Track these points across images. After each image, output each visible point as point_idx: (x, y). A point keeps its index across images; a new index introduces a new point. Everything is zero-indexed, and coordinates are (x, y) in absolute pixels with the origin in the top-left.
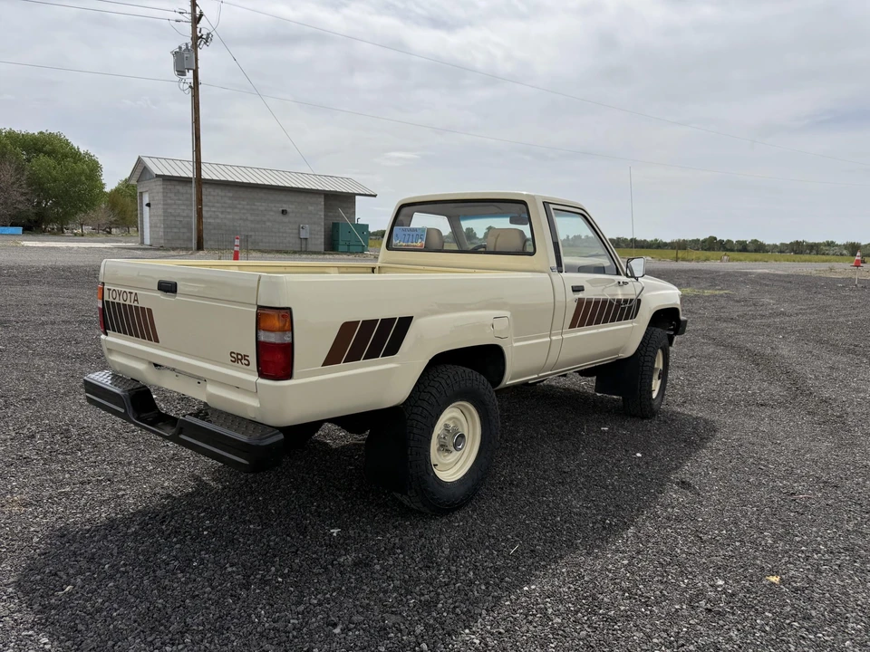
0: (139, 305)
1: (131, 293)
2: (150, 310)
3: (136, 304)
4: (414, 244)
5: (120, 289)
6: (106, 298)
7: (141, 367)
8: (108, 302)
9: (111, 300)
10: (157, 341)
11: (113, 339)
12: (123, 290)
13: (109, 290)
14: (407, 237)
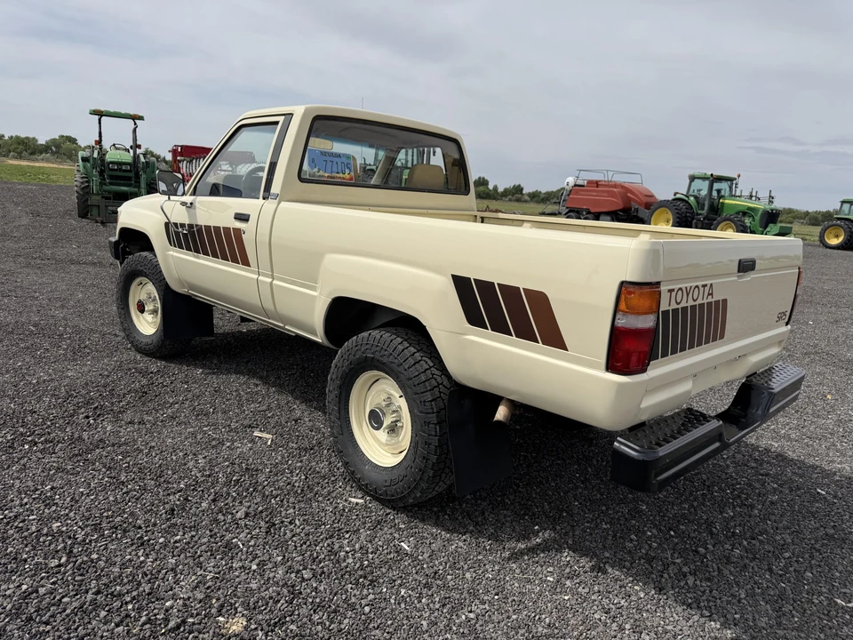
0: (713, 300)
1: (704, 286)
2: (725, 301)
3: (710, 299)
4: (341, 175)
5: (688, 285)
6: (664, 307)
7: (686, 387)
8: (666, 313)
9: (674, 306)
10: (722, 337)
11: (657, 370)
12: (694, 284)
13: (671, 291)
14: (329, 164)
